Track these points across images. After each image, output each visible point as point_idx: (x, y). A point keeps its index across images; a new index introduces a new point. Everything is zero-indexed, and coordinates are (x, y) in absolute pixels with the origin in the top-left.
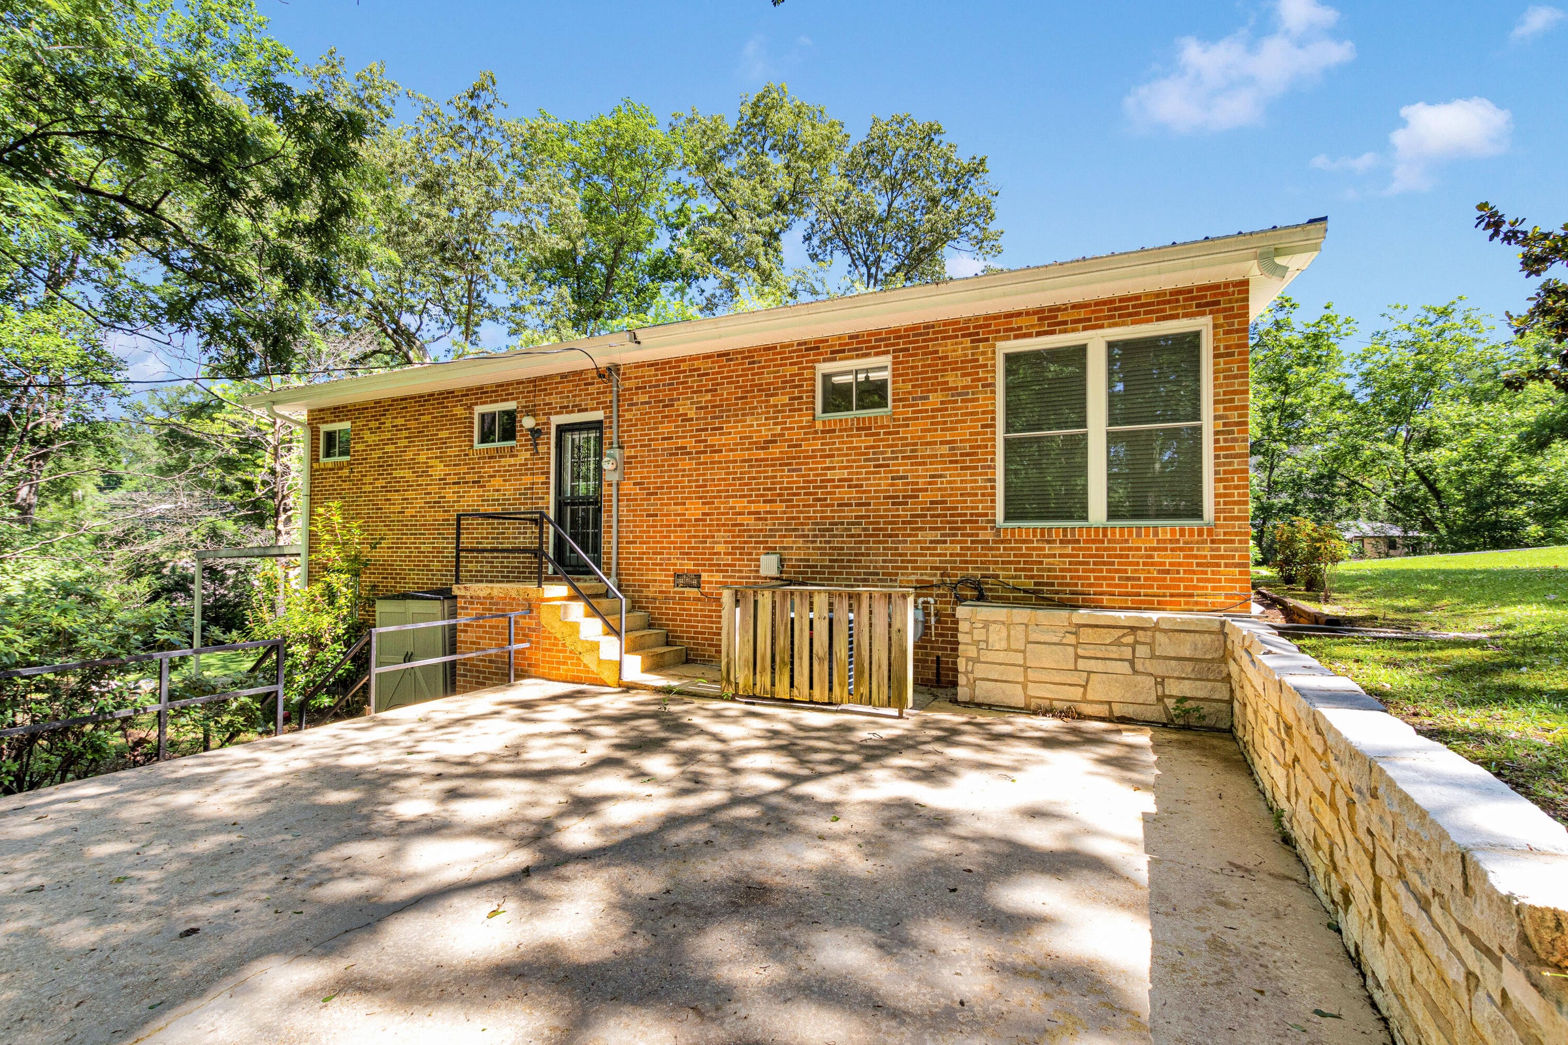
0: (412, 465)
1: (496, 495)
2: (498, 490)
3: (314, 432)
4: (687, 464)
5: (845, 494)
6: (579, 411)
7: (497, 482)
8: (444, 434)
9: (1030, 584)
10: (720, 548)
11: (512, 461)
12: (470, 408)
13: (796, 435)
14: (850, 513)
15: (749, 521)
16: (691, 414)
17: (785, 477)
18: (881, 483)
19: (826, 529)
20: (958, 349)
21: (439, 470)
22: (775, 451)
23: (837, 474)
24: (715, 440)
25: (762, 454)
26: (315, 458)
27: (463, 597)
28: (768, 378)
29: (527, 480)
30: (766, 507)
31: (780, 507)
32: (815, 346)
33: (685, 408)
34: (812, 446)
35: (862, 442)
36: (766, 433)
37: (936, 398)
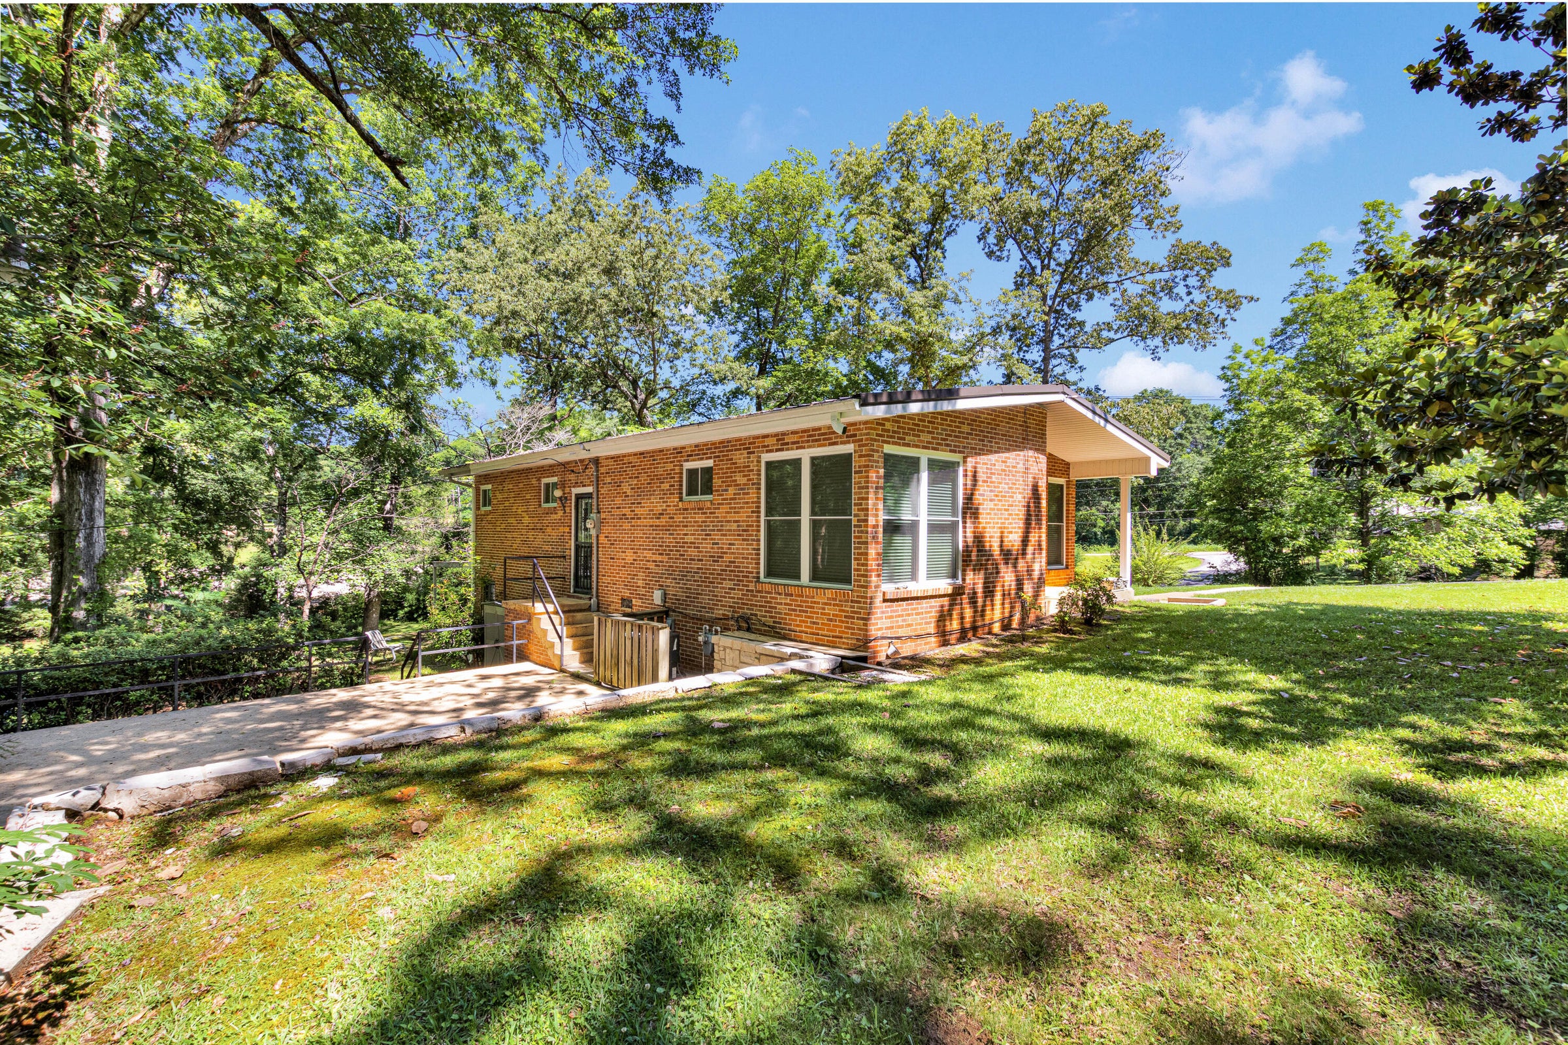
0: (516, 515)
1: (549, 539)
2: (550, 535)
3: (477, 490)
4: (626, 526)
5: (693, 552)
6: (584, 486)
7: (549, 530)
8: (528, 496)
9: (770, 622)
10: (640, 583)
12: (539, 480)
13: (671, 510)
14: (696, 565)
15: (651, 566)
16: (629, 493)
17: (667, 538)
18: (707, 547)
19: (685, 574)
20: (740, 457)
21: (526, 520)
22: (664, 520)
23: (689, 539)
24: (639, 511)
25: (657, 522)
26: (478, 508)
28: (660, 471)
29: (561, 529)
30: (659, 558)
31: (665, 558)
32: (679, 451)
33: (626, 488)
34: (679, 518)
35: (700, 518)
36: (659, 508)
37: (731, 490)
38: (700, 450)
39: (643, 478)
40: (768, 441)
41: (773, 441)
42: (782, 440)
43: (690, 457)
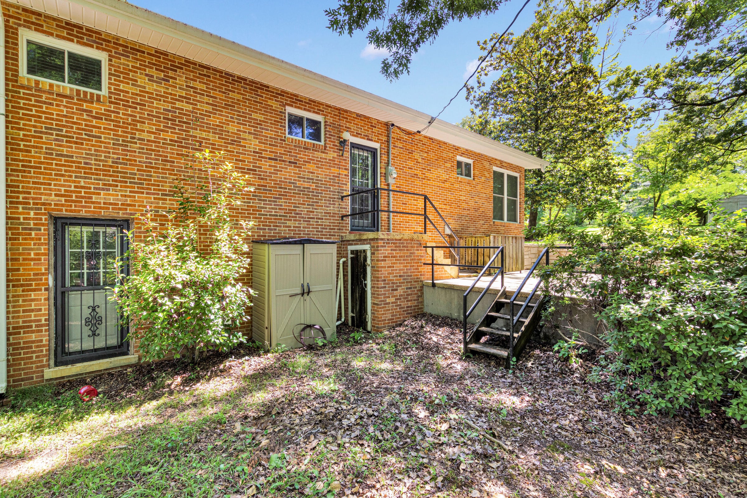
1: (311, 176)
2: (312, 173)
6: (368, 139)
7: (311, 167)
8: (259, 117)
11: (324, 155)
12: (284, 106)
13: (452, 180)
14: (466, 212)
16: (420, 160)
17: (450, 196)
18: (472, 203)
19: (460, 217)
21: (253, 144)
22: (447, 185)
23: (463, 198)
24: (428, 173)
27: (382, 239)
29: (335, 171)
30: (444, 207)
31: (448, 207)
32: (457, 149)
33: (417, 155)
34: (457, 186)
35: (468, 188)
36: (445, 177)
37: (483, 178)
38: (467, 153)
39: (432, 155)
40: (497, 162)
41: (498, 163)
42: (502, 164)
43: (462, 154)
